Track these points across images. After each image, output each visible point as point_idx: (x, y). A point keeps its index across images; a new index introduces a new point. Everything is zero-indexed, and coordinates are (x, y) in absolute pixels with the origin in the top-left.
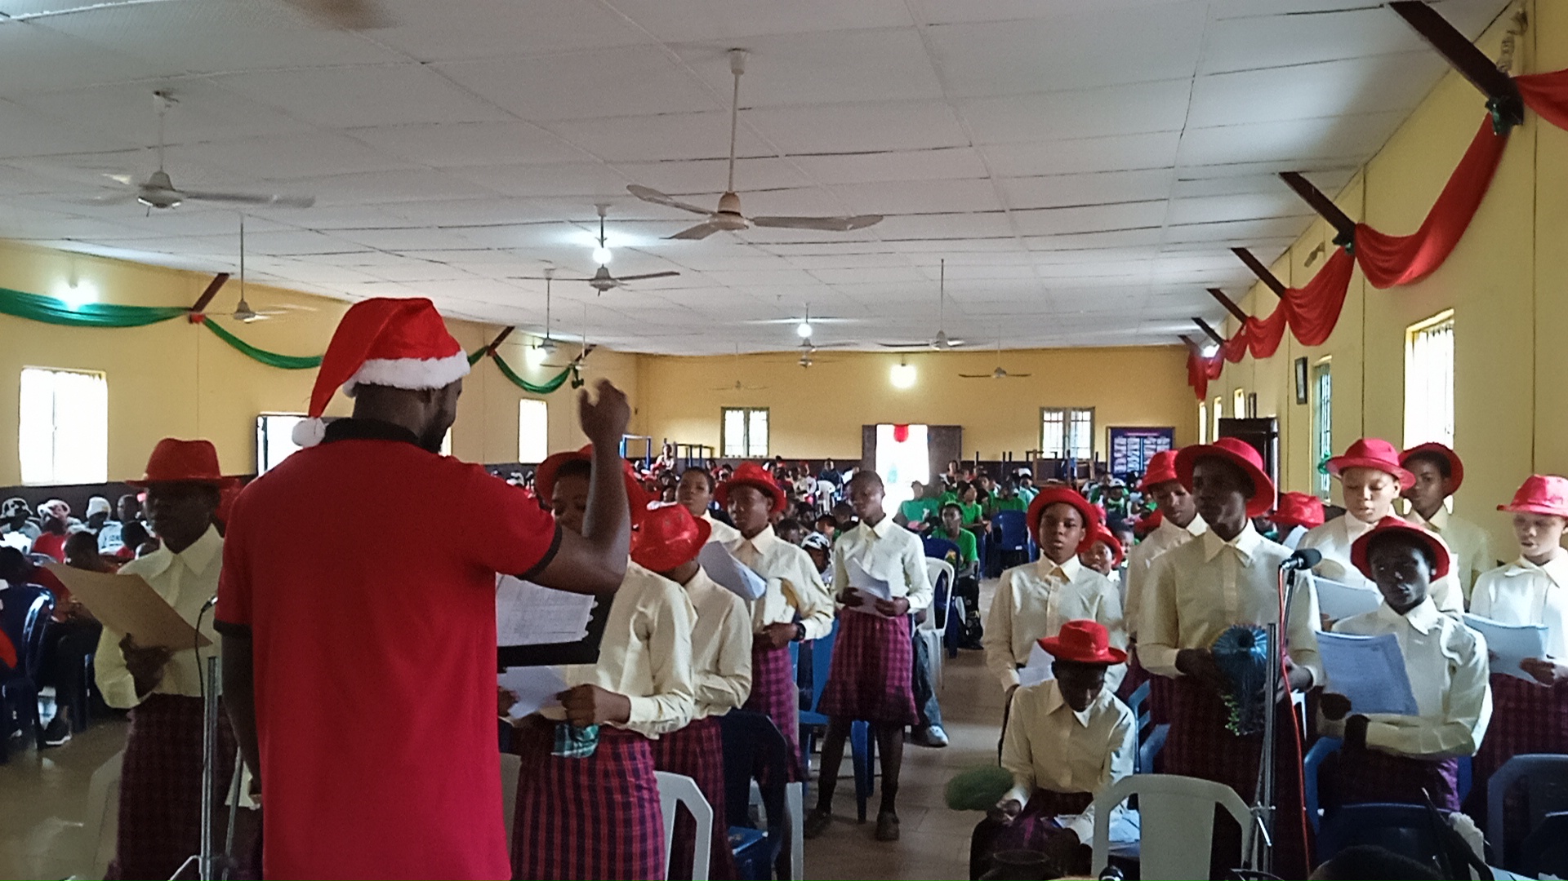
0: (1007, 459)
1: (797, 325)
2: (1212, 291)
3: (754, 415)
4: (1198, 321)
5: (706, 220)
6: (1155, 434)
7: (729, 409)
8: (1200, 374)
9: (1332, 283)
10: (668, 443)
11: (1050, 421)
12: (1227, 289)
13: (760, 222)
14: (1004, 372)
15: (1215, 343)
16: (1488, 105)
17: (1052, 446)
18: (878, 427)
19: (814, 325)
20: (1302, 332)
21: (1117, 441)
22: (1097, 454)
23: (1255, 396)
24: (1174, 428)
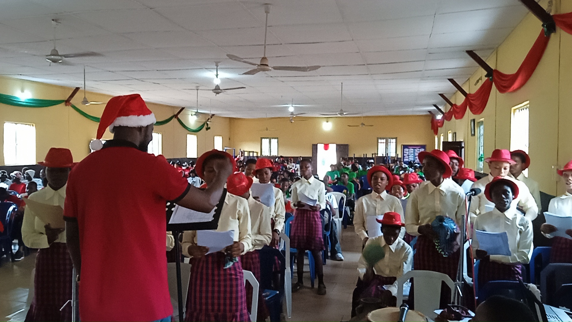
0: (365, 157)
1: (288, 107)
2: (440, 94)
3: (272, 140)
4: (435, 106)
5: (255, 67)
6: (419, 147)
7: (263, 138)
8: (436, 125)
9: (484, 92)
10: (241, 150)
11: (381, 143)
12: (445, 94)
13: (275, 68)
14: (364, 125)
15: (441, 113)
16: (543, 25)
17: (381, 152)
18: (318, 145)
19: (295, 107)
20: (473, 110)
21: (405, 150)
22: (398, 154)
23: (455, 133)
24: (426, 145)
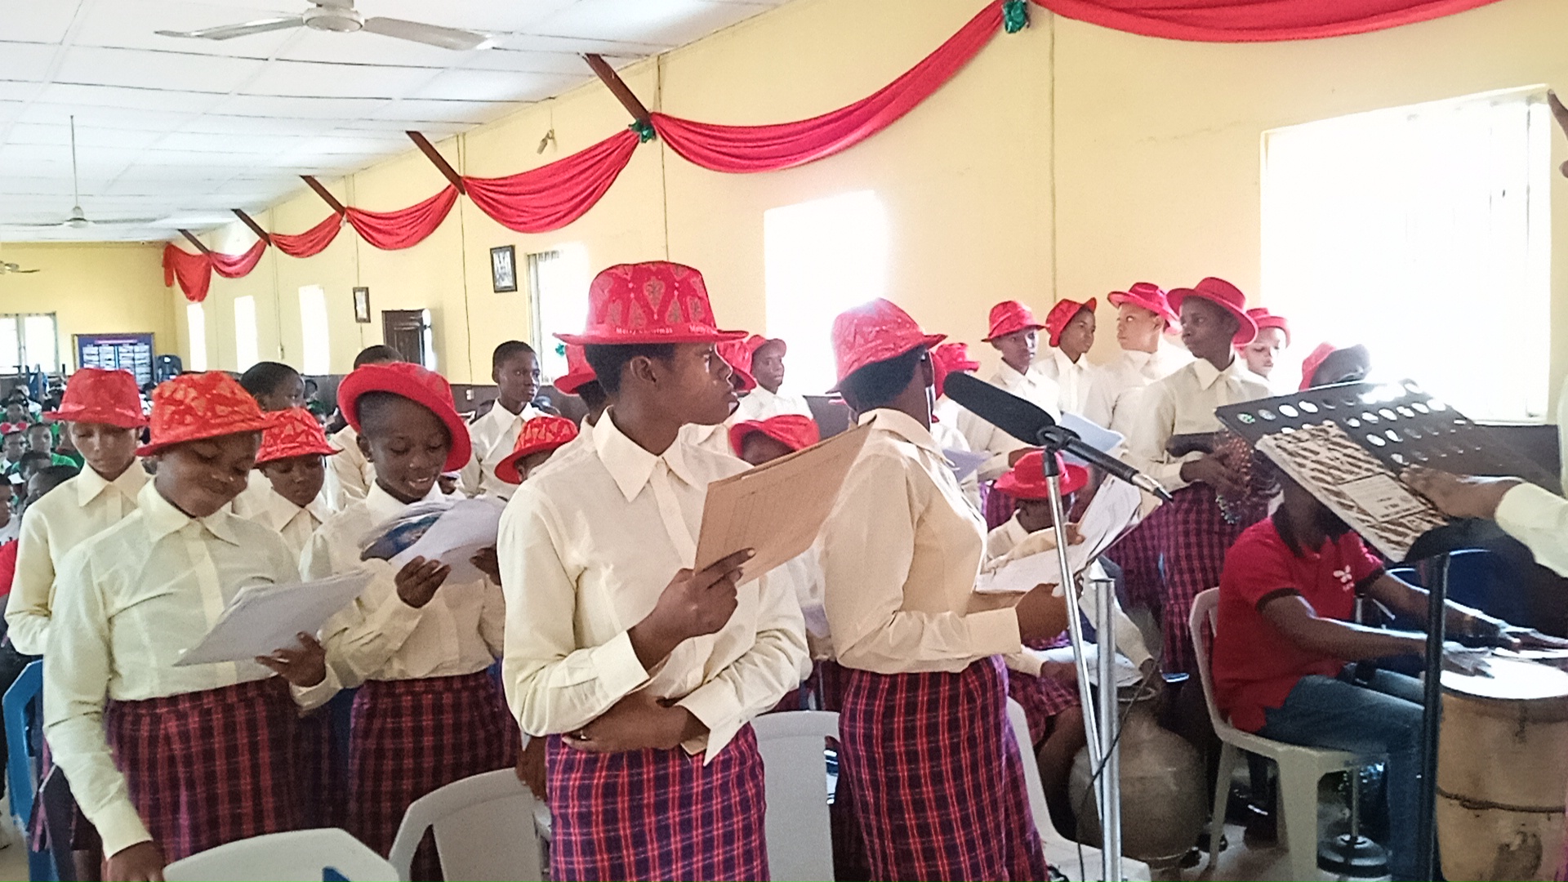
2: (306, 179)
6: (131, 341)
21: (87, 350)
24: (153, 333)
